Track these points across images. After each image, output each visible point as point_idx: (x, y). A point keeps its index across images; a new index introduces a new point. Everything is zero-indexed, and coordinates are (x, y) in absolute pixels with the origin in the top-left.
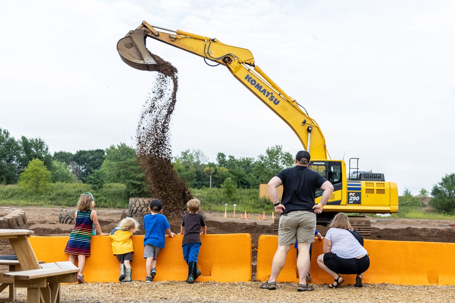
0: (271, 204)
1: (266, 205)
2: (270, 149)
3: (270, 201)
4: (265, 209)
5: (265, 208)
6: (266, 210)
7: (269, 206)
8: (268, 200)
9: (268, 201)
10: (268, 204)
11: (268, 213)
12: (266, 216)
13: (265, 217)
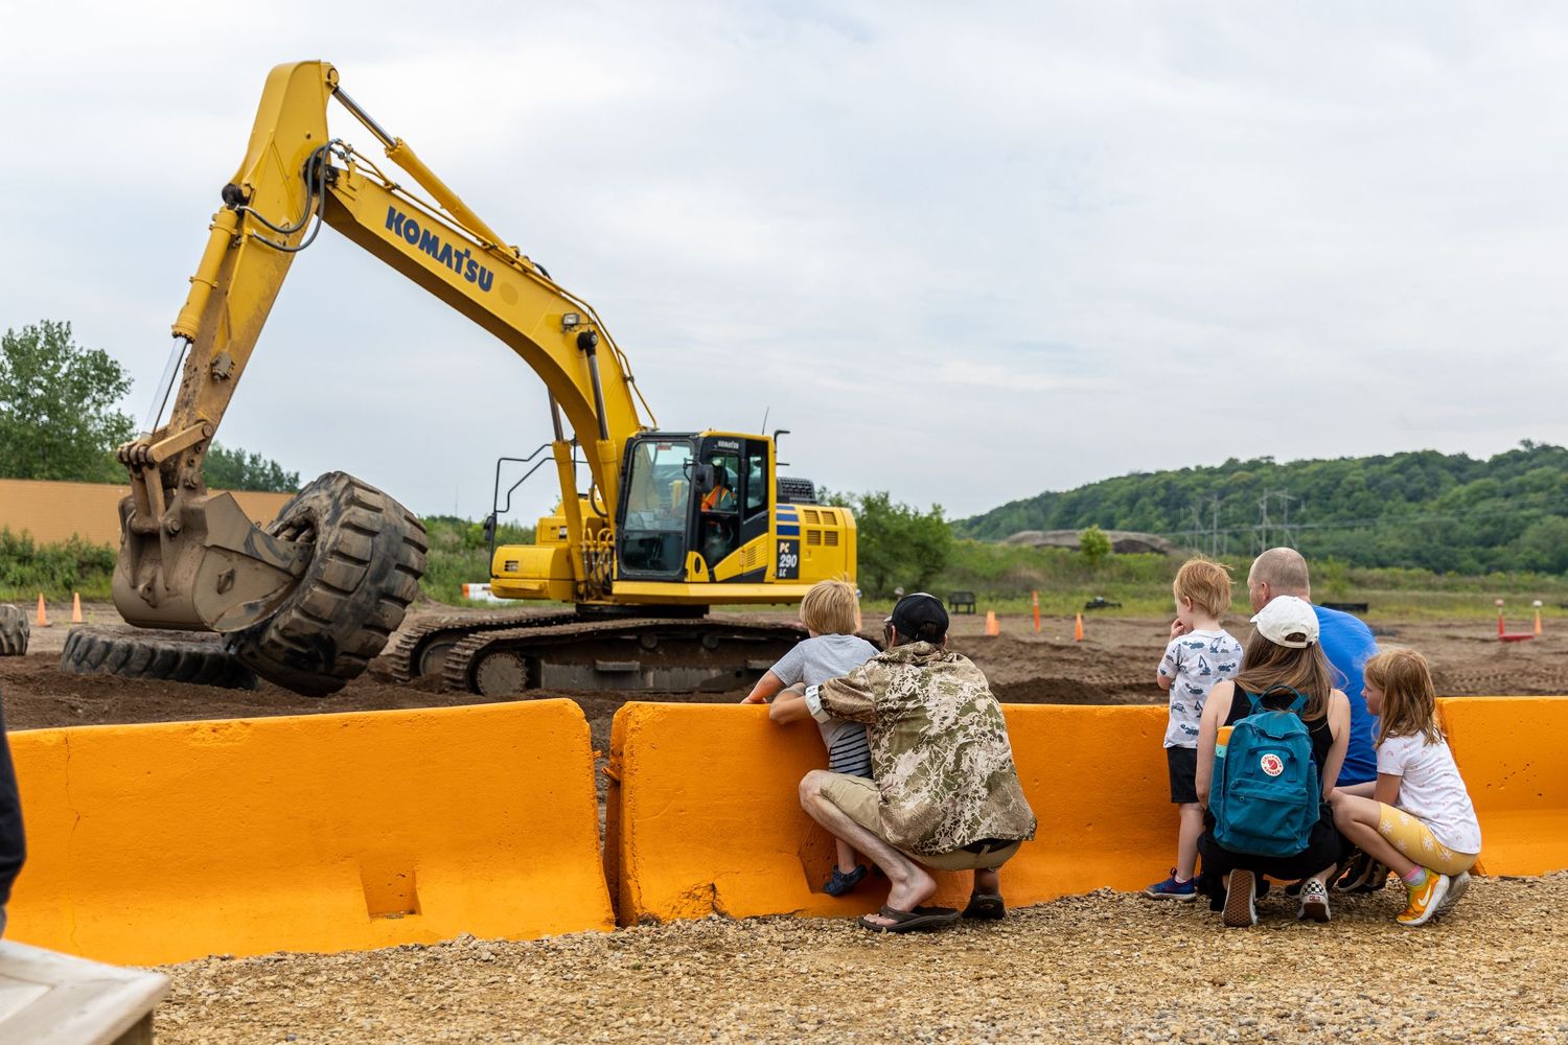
0: (34, 561)
1: (13, 565)
2: (18, 335)
3: (32, 550)
4: (10, 580)
5: (10, 577)
6: (14, 583)
7: (27, 571)
8: (23, 544)
9: (19, 547)
10: (25, 559)
11: (23, 597)
12: (53, 612)
13: (48, 618)
